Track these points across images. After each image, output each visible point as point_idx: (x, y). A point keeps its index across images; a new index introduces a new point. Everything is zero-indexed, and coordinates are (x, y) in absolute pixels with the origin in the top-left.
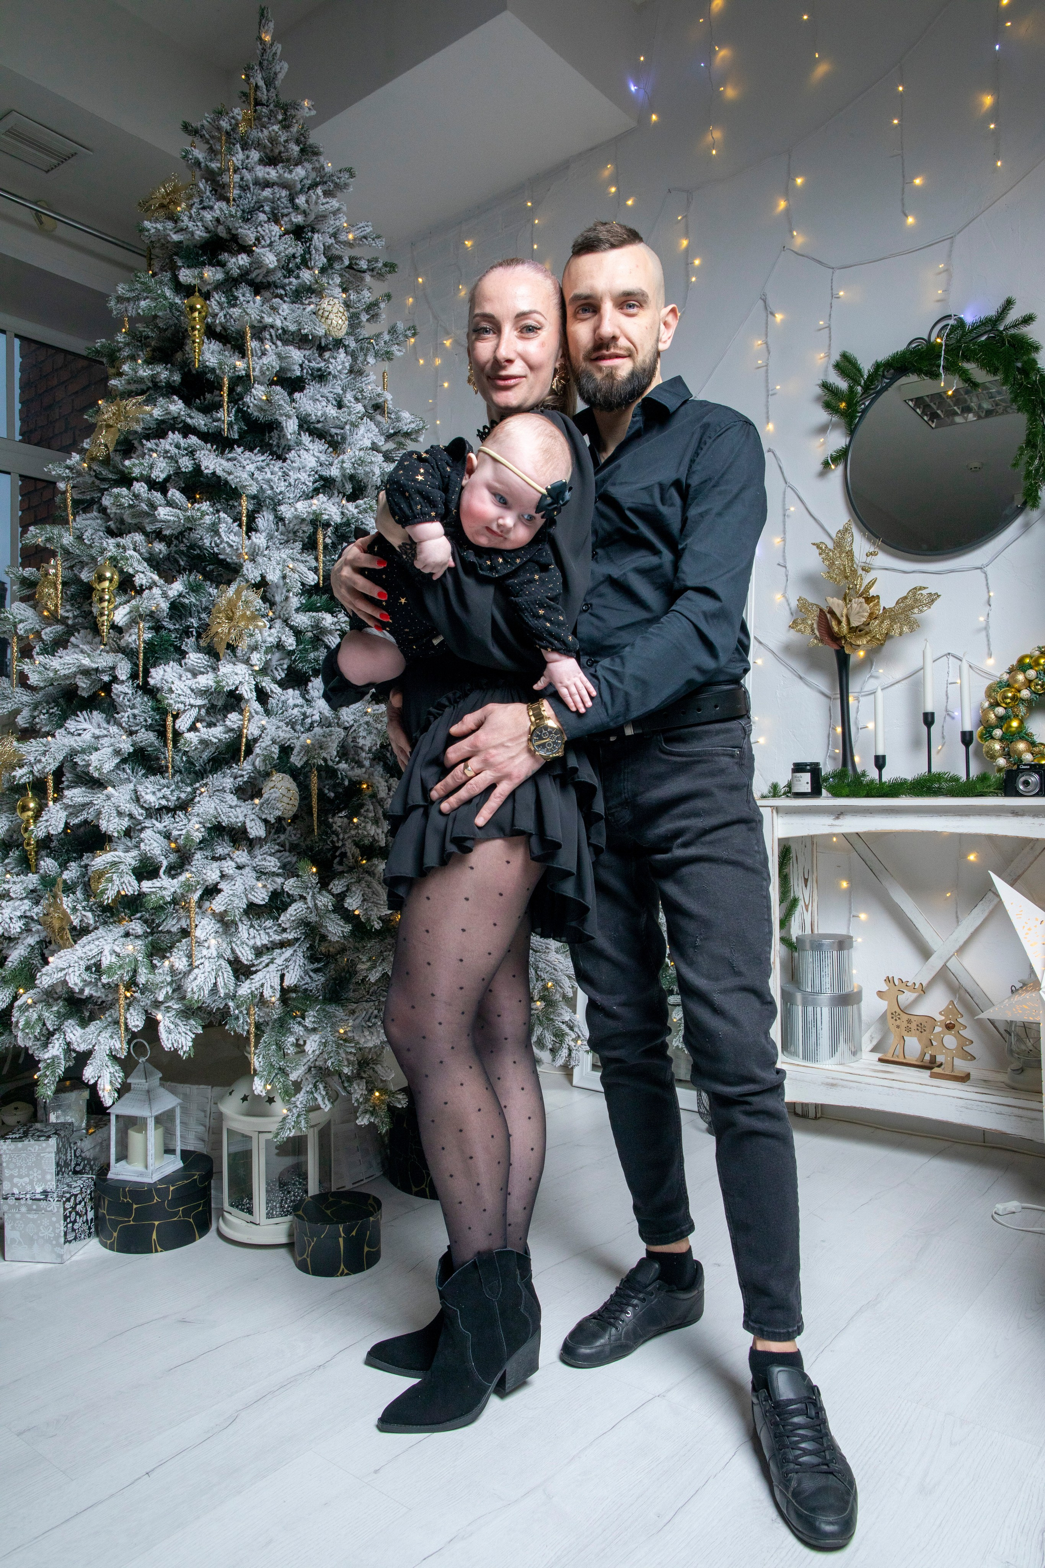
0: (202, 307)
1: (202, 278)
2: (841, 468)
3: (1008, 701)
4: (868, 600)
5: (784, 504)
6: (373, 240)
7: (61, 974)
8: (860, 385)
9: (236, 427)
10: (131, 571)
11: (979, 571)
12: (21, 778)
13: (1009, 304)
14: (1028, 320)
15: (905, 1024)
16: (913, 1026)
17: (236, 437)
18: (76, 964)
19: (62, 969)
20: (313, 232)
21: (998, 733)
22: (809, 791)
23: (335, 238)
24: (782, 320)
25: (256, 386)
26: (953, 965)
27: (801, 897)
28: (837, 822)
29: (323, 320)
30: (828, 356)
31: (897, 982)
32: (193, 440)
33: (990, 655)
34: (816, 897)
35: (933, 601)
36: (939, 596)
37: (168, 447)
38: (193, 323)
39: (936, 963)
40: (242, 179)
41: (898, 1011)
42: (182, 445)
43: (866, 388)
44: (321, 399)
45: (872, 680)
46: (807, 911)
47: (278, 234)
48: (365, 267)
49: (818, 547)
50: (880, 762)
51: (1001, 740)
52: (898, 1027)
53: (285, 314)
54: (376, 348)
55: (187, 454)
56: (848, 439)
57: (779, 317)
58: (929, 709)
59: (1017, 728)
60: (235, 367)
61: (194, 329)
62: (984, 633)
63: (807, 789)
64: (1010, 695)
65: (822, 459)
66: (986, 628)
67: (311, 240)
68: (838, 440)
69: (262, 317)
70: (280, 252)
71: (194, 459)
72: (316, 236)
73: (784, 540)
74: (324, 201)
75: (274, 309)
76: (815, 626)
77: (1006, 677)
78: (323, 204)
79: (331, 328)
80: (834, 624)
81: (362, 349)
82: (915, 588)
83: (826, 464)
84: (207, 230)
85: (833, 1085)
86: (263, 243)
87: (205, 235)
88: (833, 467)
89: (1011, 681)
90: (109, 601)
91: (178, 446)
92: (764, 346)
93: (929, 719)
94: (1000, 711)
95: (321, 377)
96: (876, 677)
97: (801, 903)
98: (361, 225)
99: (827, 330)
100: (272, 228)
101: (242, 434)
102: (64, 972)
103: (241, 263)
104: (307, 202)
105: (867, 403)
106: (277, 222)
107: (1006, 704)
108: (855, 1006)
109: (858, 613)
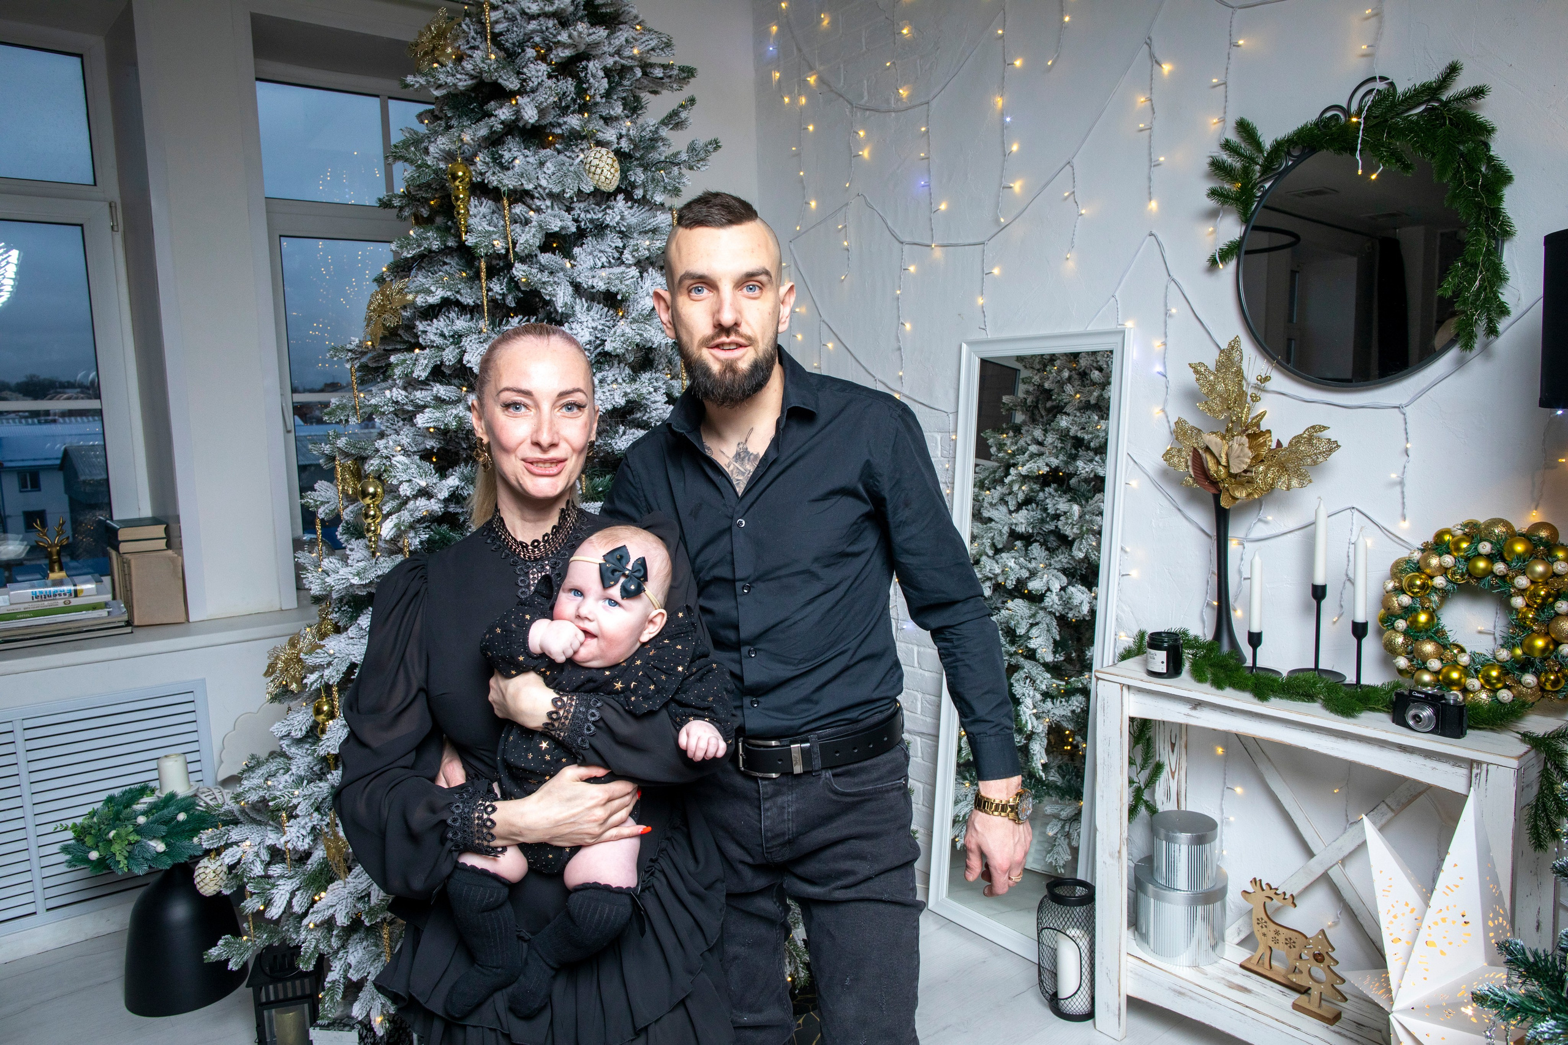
0: (464, 173)
1: (462, 140)
2: (1232, 264)
3: (1416, 590)
4: (1253, 437)
5: (1166, 305)
6: (662, 49)
7: (331, 911)
8: (1258, 164)
9: (510, 297)
10: (395, 482)
11: (1397, 410)
12: (312, 684)
13: (1453, 70)
14: (1478, 92)
15: (1272, 934)
16: (1281, 939)
17: (513, 305)
18: (344, 901)
19: (332, 906)
20: (588, 60)
21: (1401, 624)
22: (1165, 671)
23: (620, 56)
24: (1170, 72)
25: (517, 265)
26: (1335, 874)
27: (1167, 762)
28: (1194, 713)
29: (591, 175)
30: (1223, 120)
31: (1264, 887)
32: (461, 324)
33: (1404, 518)
34: (1184, 765)
35: (1331, 451)
36: (1338, 446)
37: (433, 337)
38: (456, 193)
39: (1316, 867)
40: (506, 12)
41: (1265, 918)
42: (447, 334)
43: (1267, 169)
44: (599, 255)
45: (1260, 525)
46: (1173, 778)
47: (546, 73)
48: (661, 75)
49: (1196, 372)
50: (1255, 640)
51: (1405, 633)
52: (1264, 935)
53: (549, 172)
54: (666, 180)
55: (452, 343)
56: (1243, 228)
57: (1167, 68)
58: (1319, 581)
59: (1426, 623)
60: (494, 246)
61: (457, 198)
62: (1398, 489)
63: (1163, 669)
64: (1418, 582)
65: (1208, 256)
66: (1402, 483)
67: (586, 68)
68: (1231, 229)
69: (522, 184)
70: (542, 103)
71: (459, 347)
72: (591, 65)
73: (1165, 344)
74: (591, 31)
75: (542, 164)
76: (1190, 463)
77: (1417, 556)
78: (590, 35)
79: (600, 184)
80: (1211, 464)
81: (653, 180)
82: (1313, 427)
83: (1213, 262)
84: (472, 77)
85: (1181, 993)
86: (531, 84)
87: (470, 82)
88: (1221, 266)
89: (1422, 564)
90: (374, 517)
91: (442, 335)
92: (1148, 103)
93: (1319, 593)
94: (1405, 600)
95: (600, 229)
96: (1266, 522)
97: (1167, 769)
98: (644, 39)
99: (1223, 87)
100: (539, 67)
101: (519, 301)
102: (334, 909)
103: (503, 117)
104: (570, 36)
105: (1267, 185)
106: (543, 58)
107: (1413, 593)
108: (1218, 904)
109: (1239, 457)
